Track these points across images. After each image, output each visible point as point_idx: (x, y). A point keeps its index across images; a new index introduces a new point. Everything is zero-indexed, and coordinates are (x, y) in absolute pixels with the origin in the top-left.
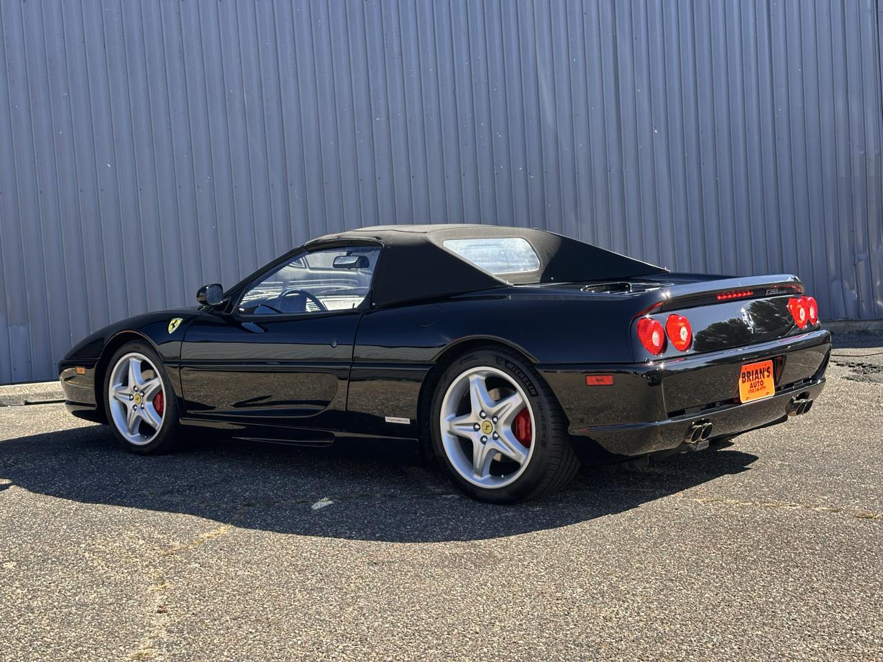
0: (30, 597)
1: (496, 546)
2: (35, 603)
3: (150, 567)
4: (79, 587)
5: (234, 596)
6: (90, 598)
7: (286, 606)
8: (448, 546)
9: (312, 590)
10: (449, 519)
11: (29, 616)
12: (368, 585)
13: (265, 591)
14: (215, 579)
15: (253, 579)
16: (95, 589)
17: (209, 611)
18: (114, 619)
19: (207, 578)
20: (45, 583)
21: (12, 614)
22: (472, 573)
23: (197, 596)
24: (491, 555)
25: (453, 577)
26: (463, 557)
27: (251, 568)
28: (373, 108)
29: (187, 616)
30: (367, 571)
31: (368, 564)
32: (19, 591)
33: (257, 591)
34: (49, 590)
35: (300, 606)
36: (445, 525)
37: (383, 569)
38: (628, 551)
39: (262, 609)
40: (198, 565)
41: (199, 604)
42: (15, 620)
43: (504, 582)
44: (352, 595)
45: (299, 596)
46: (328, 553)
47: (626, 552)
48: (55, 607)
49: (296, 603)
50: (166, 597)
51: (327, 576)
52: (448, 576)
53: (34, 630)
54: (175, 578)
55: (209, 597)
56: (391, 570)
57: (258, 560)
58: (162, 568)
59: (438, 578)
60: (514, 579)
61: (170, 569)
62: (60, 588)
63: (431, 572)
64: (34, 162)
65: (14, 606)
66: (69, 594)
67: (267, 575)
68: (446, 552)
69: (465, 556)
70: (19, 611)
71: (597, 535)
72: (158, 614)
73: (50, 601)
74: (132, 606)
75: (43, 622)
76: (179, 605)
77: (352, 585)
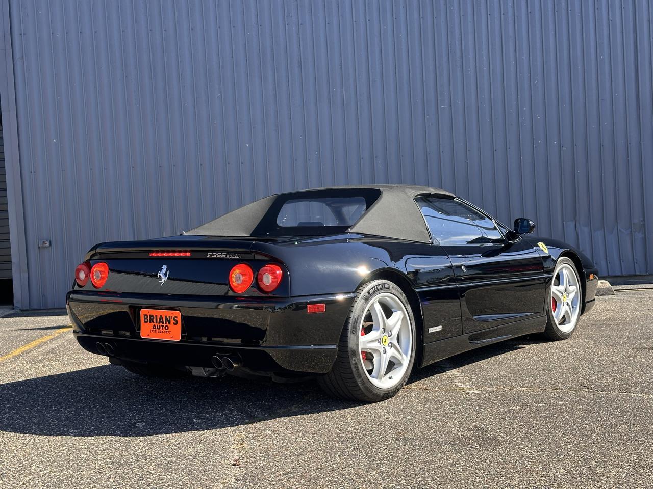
0: (147, 448)
1: (500, 432)
2: (150, 453)
3: (237, 431)
4: (183, 443)
5: (290, 456)
6: (189, 451)
7: (326, 467)
8: (462, 429)
9: (348, 456)
10: (467, 408)
11: (143, 462)
12: (392, 455)
13: (313, 454)
14: (280, 443)
15: (307, 445)
16: (194, 445)
17: (269, 466)
18: (201, 468)
19: (275, 442)
20: (160, 439)
21: (131, 460)
22: (476, 451)
23: (263, 455)
24: (495, 438)
25: (460, 454)
26: (471, 439)
27: (308, 437)
28: (439, 98)
29: (253, 469)
30: (394, 444)
31: (396, 439)
32: (141, 443)
33: (308, 454)
34: (162, 444)
35: (336, 468)
36: (463, 413)
37: (406, 444)
38: (610, 442)
39: (308, 467)
40: (270, 432)
41: (263, 461)
42: (132, 465)
43: (501, 460)
44: (378, 462)
45: (338, 459)
46: (368, 429)
47: (608, 443)
48: (162, 456)
49: (334, 465)
50: (241, 454)
51: (362, 446)
52: (456, 453)
53: (143, 472)
54: (252, 441)
55: (272, 456)
56: (412, 445)
57: (314, 431)
58: (244, 433)
59: (448, 453)
60: (509, 459)
61: (250, 434)
62: (170, 443)
63: (443, 449)
64: (197, 143)
65: (134, 454)
66: (175, 447)
67: (318, 443)
68: (459, 434)
69: (473, 438)
70: (137, 458)
71: (586, 427)
72: (233, 467)
73: (160, 452)
74: (216, 459)
75: (151, 467)
76: (249, 461)
77: (379, 454)
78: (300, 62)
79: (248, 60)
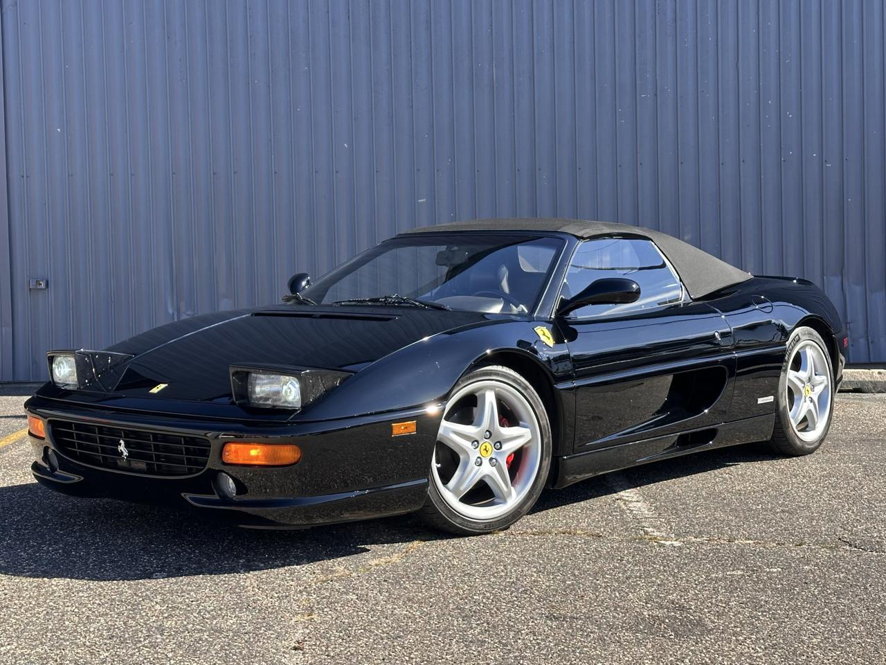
0: (166, 615)
1: (709, 612)
2: (169, 622)
3: (304, 593)
4: (221, 609)
5: (382, 639)
6: (228, 623)
7: (436, 659)
8: (649, 605)
9: (471, 642)
10: (659, 571)
11: (157, 638)
12: (538, 644)
13: (417, 637)
14: (368, 616)
15: (410, 621)
16: (237, 613)
17: (349, 654)
18: (244, 652)
19: (360, 613)
20: (187, 600)
21: (140, 634)
22: (670, 644)
23: (341, 634)
24: (700, 623)
25: (645, 646)
26: (664, 622)
27: (411, 607)
28: (639, 82)
29: (323, 657)
30: (544, 626)
31: (547, 617)
32: (158, 607)
33: (409, 636)
34: (189, 609)
35: (452, 661)
36: (654, 579)
37: (562, 625)
38: (880, 636)
39: (407, 658)
40: (355, 597)
41: (340, 644)
42: (140, 642)
43: (707, 660)
44: (517, 654)
45: (455, 647)
46: (504, 599)
47: (877, 638)
48: (187, 630)
49: (448, 657)
50: (308, 631)
51: (494, 627)
52: (639, 644)
53: (156, 655)
54: (325, 610)
55: (354, 637)
56: (571, 627)
57: (423, 598)
58: (315, 596)
59: (626, 645)
60: (720, 658)
61: (324, 598)
62: (201, 607)
63: (619, 637)
64: (271, 141)
65: (146, 624)
66: (208, 616)
67: (426, 618)
68: (645, 613)
69: (667, 621)
70: (148, 631)
71: (843, 611)
72: (293, 651)
73: (185, 623)
74: (269, 638)
75: (168, 647)
76: (318, 643)
77: (519, 641)
78: (428, 22)
79: (350, 17)
